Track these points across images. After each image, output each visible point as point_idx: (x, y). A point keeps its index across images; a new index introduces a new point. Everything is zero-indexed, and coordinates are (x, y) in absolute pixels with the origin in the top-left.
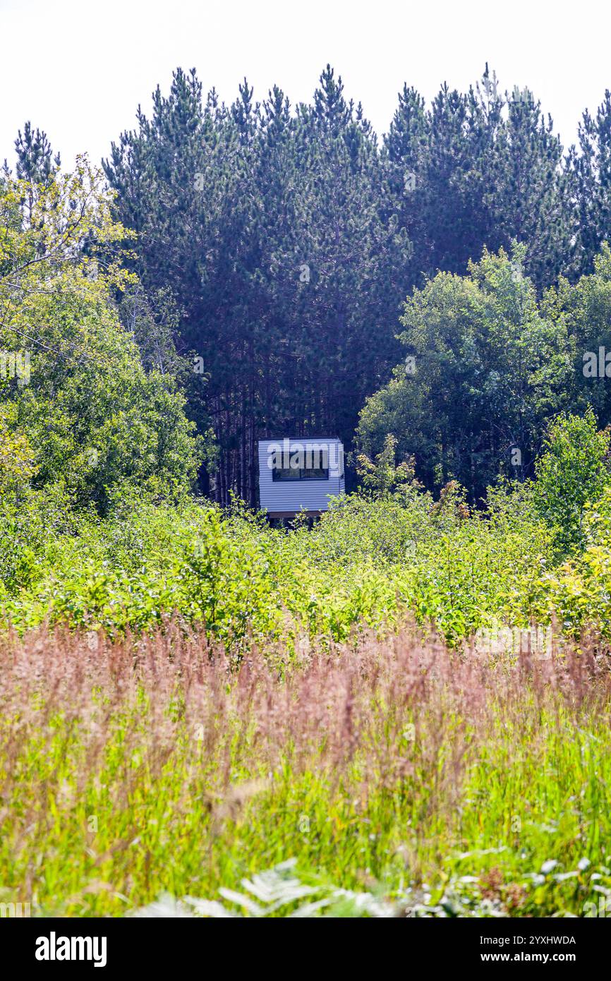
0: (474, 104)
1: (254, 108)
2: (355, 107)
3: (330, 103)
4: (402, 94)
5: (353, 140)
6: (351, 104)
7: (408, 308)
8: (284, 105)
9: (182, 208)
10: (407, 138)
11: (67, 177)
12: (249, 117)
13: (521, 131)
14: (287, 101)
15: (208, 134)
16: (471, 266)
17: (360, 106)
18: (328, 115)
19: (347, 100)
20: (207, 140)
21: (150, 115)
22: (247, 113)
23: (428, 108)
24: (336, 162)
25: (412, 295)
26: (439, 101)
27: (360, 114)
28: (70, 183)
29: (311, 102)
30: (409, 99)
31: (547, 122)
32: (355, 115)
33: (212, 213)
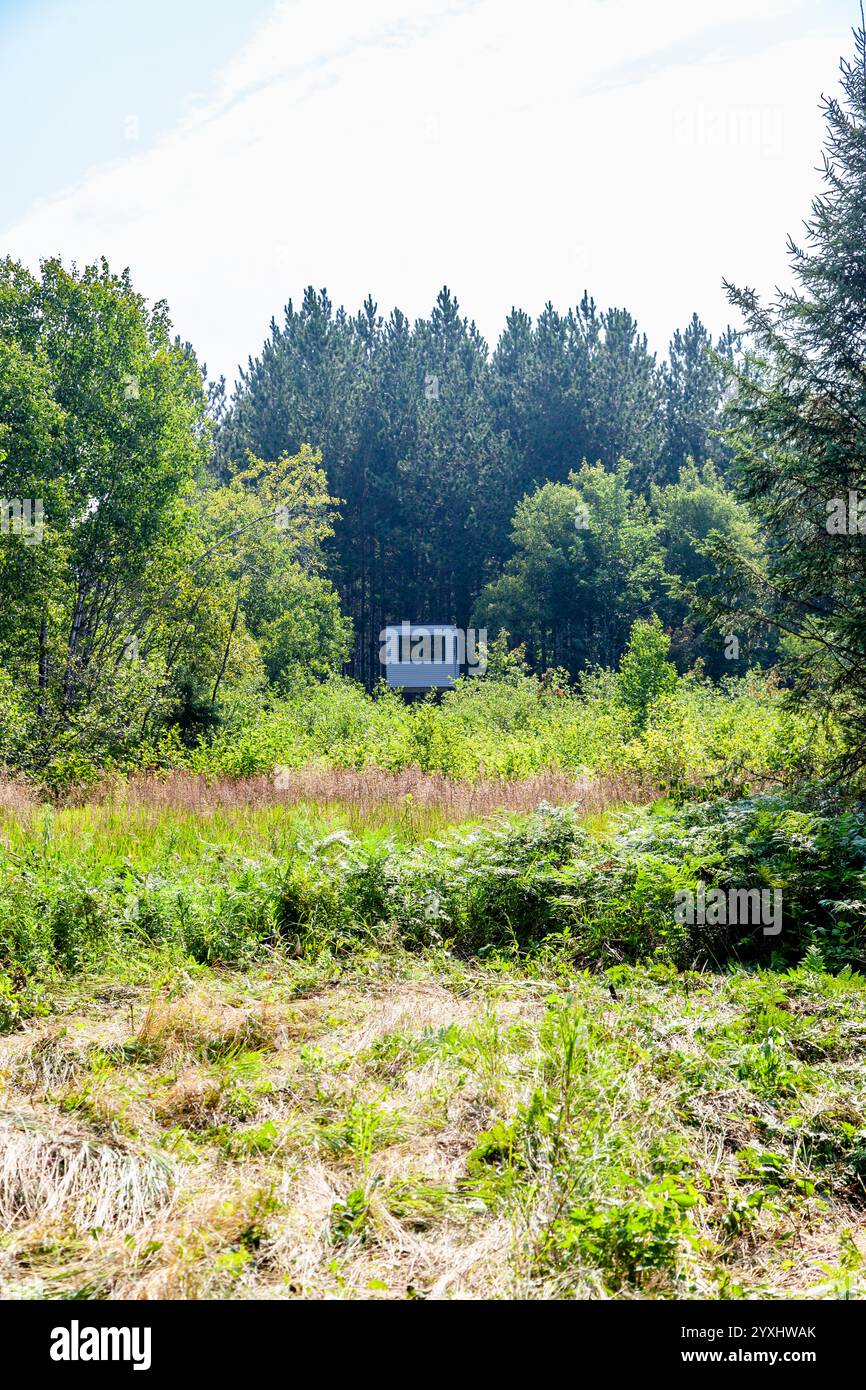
0: (574, 327)
1: (377, 322)
2: (469, 325)
3: (446, 321)
4: (510, 316)
5: (469, 358)
6: (466, 322)
7: (519, 512)
8: (404, 325)
9: (317, 419)
10: (514, 356)
11: (212, 385)
12: (372, 330)
13: (616, 354)
14: (407, 322)
15: (338, 349)
16: (572, 475)
17: (473, 324)
18: (444, 331)
19: (462, 319)
20: (336, 354)
21: (282, 325)
22: (371, 327)
23: (534, 326)
24: (456, 382)
25: (522, 500)
26: (543, 319)
27: (473, 330)
28: (214, 390)
29: (428, 318)
30: (517, 320)
31: (642, 341)
32: (468, 331)
33: (344, 423)
